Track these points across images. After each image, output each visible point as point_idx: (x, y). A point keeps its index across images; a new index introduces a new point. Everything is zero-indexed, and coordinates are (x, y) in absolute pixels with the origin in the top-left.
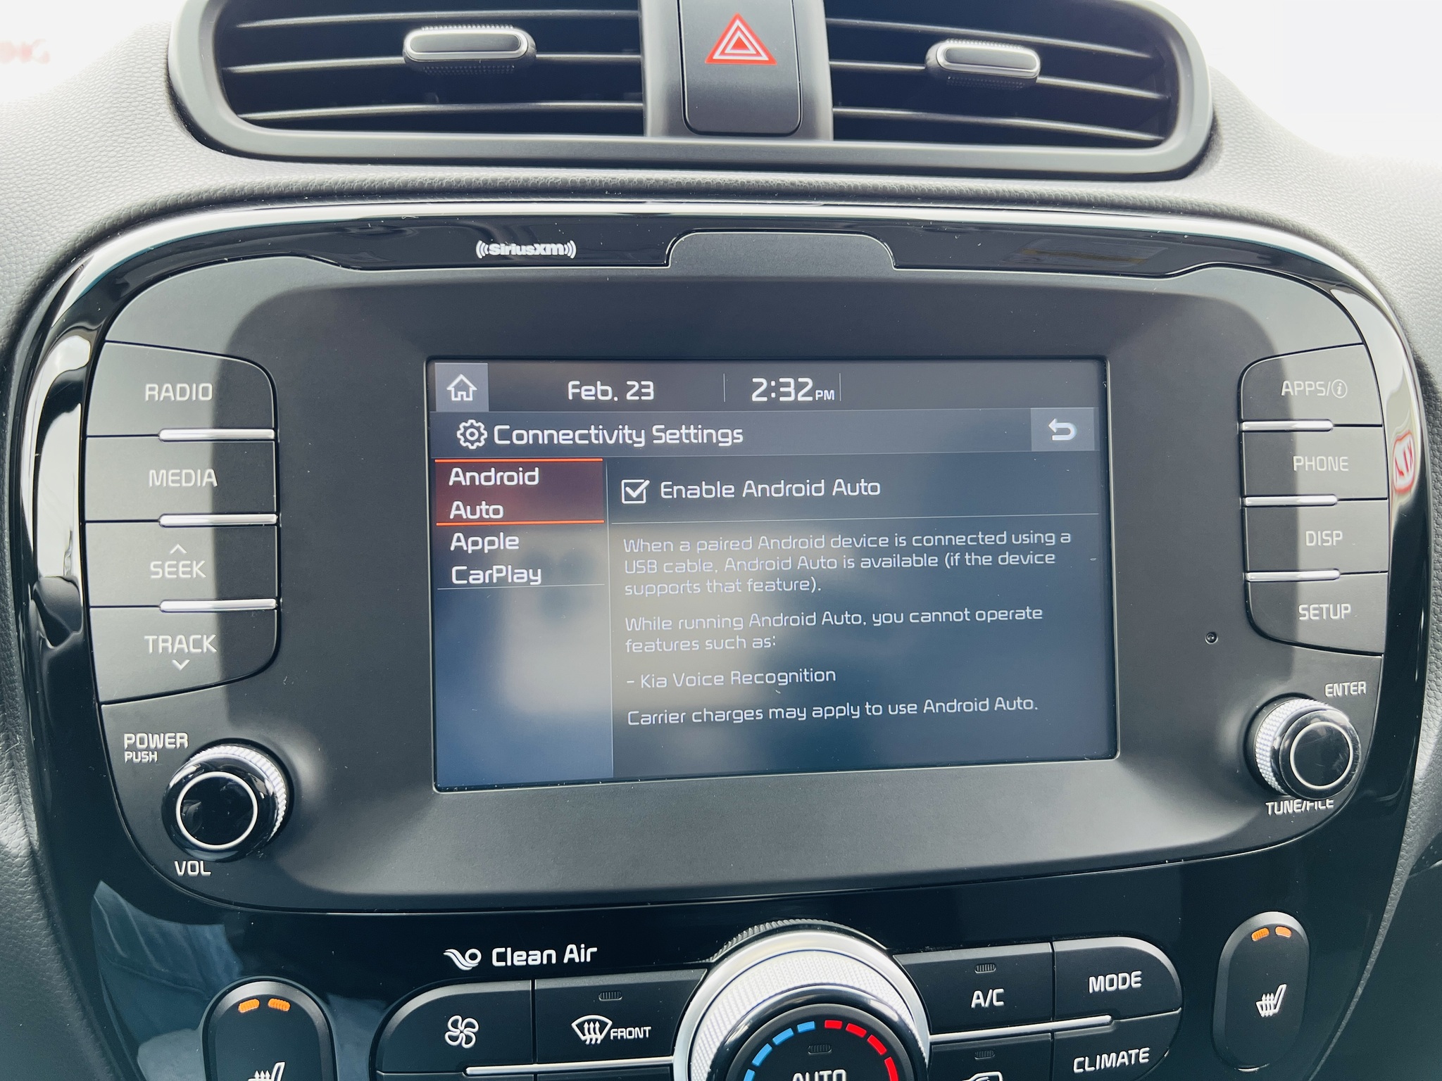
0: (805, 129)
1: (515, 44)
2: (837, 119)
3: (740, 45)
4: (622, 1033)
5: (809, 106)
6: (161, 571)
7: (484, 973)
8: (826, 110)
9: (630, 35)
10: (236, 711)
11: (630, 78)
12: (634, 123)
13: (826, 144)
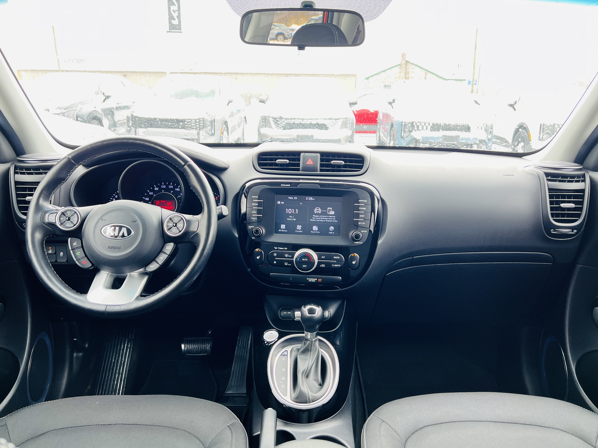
0: (317, 171)
1: (287, 162)
2: (320, 169)
3: (310, 162)
4: (289, 256)
5: (317, 169)
6: (253, 212)
7: (277, 250)
8: (319, 168)
9: (299, 160)
10: (258, 225)
11: (298, 165)
12: (298, 170)
13: (319, 172)
